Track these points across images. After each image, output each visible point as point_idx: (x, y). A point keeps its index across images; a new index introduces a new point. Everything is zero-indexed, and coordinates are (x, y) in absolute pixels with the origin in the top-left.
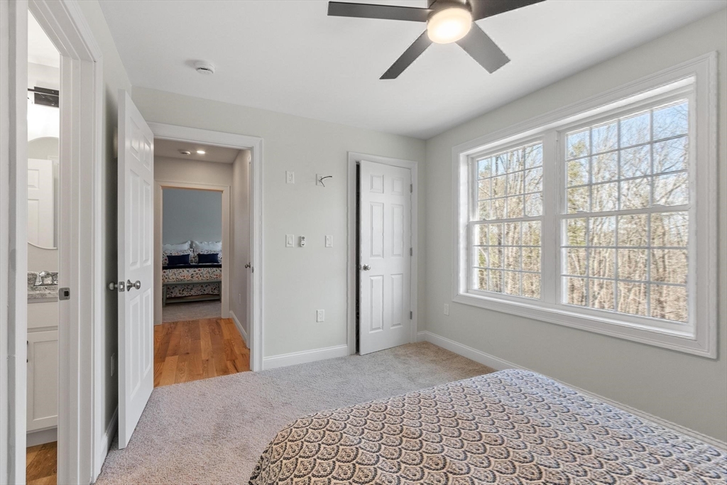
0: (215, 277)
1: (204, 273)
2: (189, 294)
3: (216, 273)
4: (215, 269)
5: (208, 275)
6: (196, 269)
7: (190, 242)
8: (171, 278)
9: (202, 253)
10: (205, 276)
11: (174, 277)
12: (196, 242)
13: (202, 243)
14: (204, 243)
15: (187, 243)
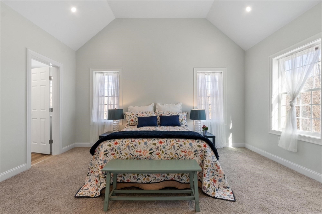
0: (183, 154)
1: (168, 147)
2: (146, 181)
3: (183, 148)
4: (182, 141)
5: (173, 151)
6: (157, 141)
7: (153, 104)
8: (123, 153)
9: (163, 115)
10: (168, 152)
11: (127, 151)
12: (159, 104)
13: (163, 105)
14: (165, 105)
15: (151, 105)
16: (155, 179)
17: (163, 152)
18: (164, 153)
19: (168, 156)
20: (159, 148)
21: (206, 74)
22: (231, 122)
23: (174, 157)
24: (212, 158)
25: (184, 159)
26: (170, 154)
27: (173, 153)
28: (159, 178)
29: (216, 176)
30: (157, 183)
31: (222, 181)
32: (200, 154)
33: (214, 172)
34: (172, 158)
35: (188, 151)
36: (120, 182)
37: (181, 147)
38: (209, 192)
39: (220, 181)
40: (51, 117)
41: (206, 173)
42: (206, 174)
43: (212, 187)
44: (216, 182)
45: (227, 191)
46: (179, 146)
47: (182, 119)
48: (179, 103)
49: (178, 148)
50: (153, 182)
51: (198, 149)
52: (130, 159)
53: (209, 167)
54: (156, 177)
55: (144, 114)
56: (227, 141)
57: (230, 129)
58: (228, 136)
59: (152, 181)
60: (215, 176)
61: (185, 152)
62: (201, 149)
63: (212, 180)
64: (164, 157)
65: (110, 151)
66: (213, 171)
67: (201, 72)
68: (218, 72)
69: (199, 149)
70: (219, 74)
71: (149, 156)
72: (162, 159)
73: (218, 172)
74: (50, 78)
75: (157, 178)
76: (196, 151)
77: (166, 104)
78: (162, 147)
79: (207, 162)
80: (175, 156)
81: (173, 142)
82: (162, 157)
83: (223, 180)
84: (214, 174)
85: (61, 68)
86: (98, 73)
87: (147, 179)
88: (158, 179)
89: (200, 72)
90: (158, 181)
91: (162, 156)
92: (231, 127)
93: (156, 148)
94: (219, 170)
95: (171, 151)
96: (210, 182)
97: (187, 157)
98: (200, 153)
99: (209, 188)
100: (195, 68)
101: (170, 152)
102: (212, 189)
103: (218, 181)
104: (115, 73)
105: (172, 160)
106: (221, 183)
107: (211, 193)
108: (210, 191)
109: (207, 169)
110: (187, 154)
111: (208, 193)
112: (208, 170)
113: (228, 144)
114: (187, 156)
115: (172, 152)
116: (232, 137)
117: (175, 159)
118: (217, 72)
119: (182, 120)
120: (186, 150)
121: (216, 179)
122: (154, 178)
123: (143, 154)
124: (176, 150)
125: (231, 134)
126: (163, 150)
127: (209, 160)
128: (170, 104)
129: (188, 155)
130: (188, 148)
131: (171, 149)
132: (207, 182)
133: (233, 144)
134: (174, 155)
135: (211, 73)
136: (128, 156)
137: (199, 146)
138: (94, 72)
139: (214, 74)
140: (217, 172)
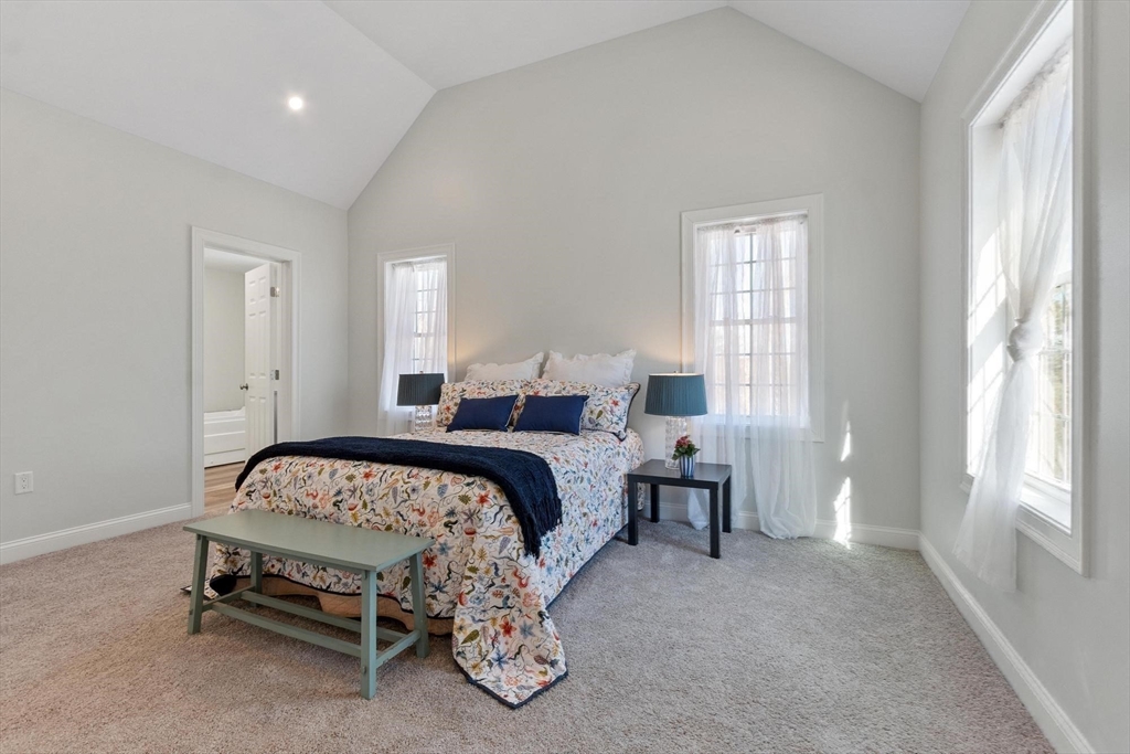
0: (414, 517)
1: (378, 490)
2: (318, 582)
3: (418, 499)
5: (391, 505)
7: (540, 357)
9: (542, 392)
10: (379, 507)
11: (292, 491)
12: (557, 357)
13: (571, 357)
14: (578, 359)
15: (530, 361)
16: (339, 583)
17: (365, 505)
18: (369, 507)
19: (378, 519)
20: (358, 491)
21: (737, 231)
22: (848, 428)
23: (394, 524)
24: (499, 543)
25: (418, 535)
26: (382, 513)
27: (391, 511)
28: (350, 581)
29: (515, 613)
30: (344, 594)
31: (531, 634)
32: (465, 526)
33: (508, 598)
34: (389, 528)
35: (428, 510)
36: (277, 576)
37: (413, 496)
38: (464, 658)
39: (526, 631)
40: (276, 393)
41: (468, 593)
42: (468, 597)
43: (482, 644)
44: (512, 633)
45: (541, 672)
46: (409, 491)
47: (600, 408)
48: (629, 349)
49: (405, 495)
50: (335, 590)
51: (458, 509)
52: (298, 514)
53: (481, 573)
54: (341, 575)
55: (482, 391)
56: (828, 514)
57: (843, 458)
58: (831, 491)
59: (332, 586)
60: (513, 610)
61: (422, 514)
62: (466, 507)
63: (500, 622)
64: (368, 520)
65: (259, 487)
66: (506, 592)
67: (718, 227)
68: (788, 218)
69: (460, 506)
70: (795, 223)
71: (332, 511)
72: (360, 526)
73: (521, 600)
74: (273, 293)
75: (344, 580)
76: (451, 513)
77: (581, 356)
78: (364, 489)
79: (476, 557)
80: (397, 522)
81: (399, 477)
82: (362, 519)
83: (536, 630)
84: (509, 604)
85: (295, 266)
86: (399, 264)
87: (321, 578)
88: (345, 585)
89: (712, 228)
90: (348, 591)
91: (363, 515)
92: (846, 451)
93: (350, 490)
94: (522, 591)
95: (385, 505)
96: (484, 628)
97: (424, 529)
98: (466, 521)
99: (469, 644)
100: (684, 215)
101: (385, 509)
102: (477, 650)
103: (519, 629)
104: (440, 260)
105: (388, 532)
106: (529, 642)
107: (472, 663)
108: (468, 656)
109: (470, 578)
110: (425, 519)
111: (460, 660)
112: (477, 585)
113: (833, 527)
114: (425, 525)
115: (388, 507)
116: (853, 497)
117: (397, 531)
118: (784, 219)
119: (601, 412)
120: (425, 506)
121: (514, 620)
122: (335, 579)
123: (319, 504)
124: (398, 503)
125: (848, 481)
126: (366, 497)
127: (482, 551)
128: (594, 356)
129: (428, 524)
130: (430, 500)
131: (385, 498)
132: (468, 621)
133: (854, 531)
134: (392, 518)
135: (758, 222)
136: (291, 506)
137: (465, 499)
138: (388, 265)
139: (769, 227)
140: (517, 599)
